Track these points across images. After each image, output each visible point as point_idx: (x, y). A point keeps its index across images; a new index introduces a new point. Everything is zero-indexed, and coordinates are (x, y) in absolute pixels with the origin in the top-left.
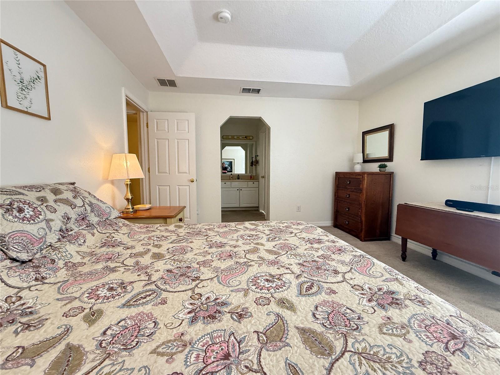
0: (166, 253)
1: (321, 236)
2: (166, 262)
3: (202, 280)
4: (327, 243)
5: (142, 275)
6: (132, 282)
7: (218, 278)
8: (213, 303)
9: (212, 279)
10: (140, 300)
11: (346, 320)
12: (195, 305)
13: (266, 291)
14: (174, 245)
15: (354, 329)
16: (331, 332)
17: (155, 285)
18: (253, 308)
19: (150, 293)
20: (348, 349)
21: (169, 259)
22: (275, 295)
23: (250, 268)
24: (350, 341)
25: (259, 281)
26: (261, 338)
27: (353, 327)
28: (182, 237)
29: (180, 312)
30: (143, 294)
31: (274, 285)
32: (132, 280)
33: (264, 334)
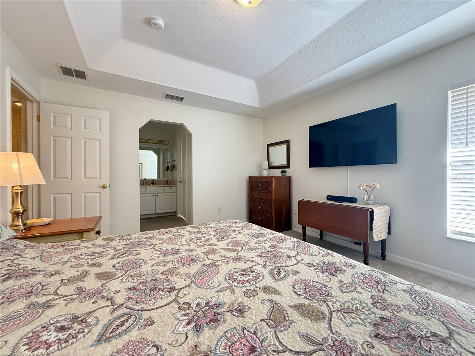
0: (114, 270)
1: (260, 230)
2: (122, 280)
3: (180, 290)
4: (269, 236)
5: (99, 301)
6: (90, 313)
7: (195, 283)
8: (207, 307)
9: (189, 285)
10: (118, 329)
11: (318, 290)
12: (189, 315)
13: (248, 284)
14: (119, 260)
15: (327, 295)
16: (314, 301)
17: (126, 307)
18: (246, 301)
19: (125, 317)
20: (332, 310)
21: (122, 276)
22: (258, 285)
23: (220, 268)
24: (330, 304)
25: (235, 277)
26: (270, 324)
27: (325, 293)
28: (122, 251)
29: (177, 327)
30: (116, 321)
31: (251, 278)
32: (89, 311)
33: (270, 320)
